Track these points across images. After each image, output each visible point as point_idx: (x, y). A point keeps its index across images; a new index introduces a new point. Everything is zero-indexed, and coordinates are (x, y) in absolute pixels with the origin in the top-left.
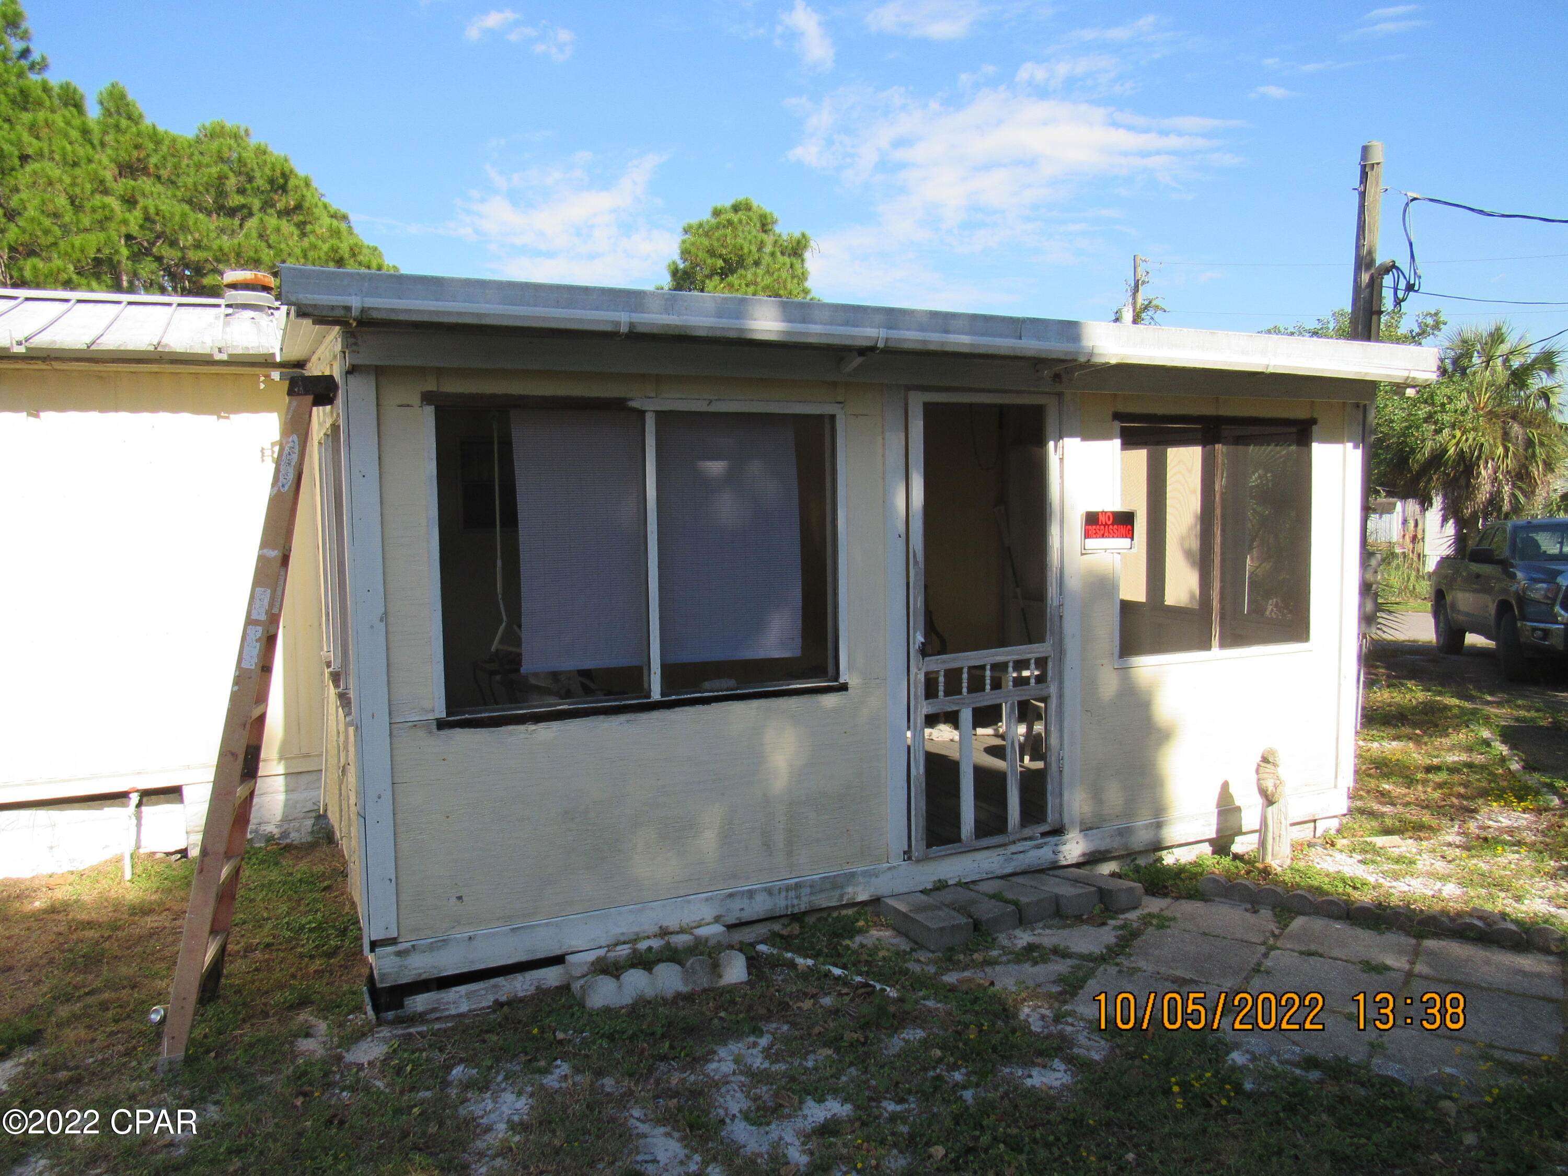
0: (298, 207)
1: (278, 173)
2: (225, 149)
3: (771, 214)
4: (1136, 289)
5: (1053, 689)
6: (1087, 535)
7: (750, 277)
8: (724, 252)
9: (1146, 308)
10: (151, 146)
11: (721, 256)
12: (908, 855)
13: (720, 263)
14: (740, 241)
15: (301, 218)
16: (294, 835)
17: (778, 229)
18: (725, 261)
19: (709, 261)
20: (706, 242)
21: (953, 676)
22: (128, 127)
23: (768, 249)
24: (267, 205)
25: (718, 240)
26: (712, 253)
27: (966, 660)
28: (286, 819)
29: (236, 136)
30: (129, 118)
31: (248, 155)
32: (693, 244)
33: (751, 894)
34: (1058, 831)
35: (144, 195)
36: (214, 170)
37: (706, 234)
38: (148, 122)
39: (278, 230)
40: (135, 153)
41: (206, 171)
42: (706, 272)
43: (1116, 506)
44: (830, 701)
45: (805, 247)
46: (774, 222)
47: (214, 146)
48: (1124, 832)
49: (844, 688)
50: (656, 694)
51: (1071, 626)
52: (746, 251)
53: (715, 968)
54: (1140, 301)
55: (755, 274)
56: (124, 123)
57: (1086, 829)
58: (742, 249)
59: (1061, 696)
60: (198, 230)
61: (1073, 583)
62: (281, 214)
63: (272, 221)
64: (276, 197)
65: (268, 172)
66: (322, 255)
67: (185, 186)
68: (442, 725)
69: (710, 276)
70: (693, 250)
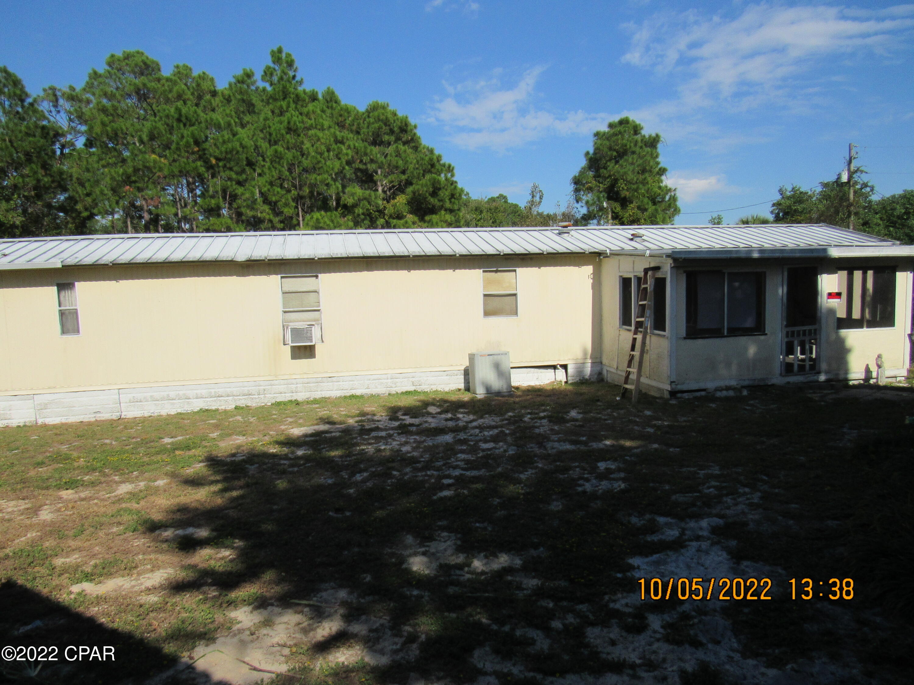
0: (412, 139)
1: (404, 124)
2: (381, 115)
3: (640, 125)
4: (850, 162)
5: (818, 337)
6: (828, 298)
7: (630, 160)
8: (617, 148)
9: (856, 172)
10: (346, 114)
11: (615, 150)
12: (781, 375)
13: (615, 153)
14: (624, 141)
15: (413, 144)
16: (592, 380)
17: (643, 132)
18: (617, 152)
19: (609, 153)
20: (608, 143)
21: (793, 332)
22: (336, 107)
23: (640, 144)
24: (398, 139)
25: (614, 142)
26: (610, 149)
27: (796, 329)
28: (591, 375)
29: (384, 108)
30: (336, 102)
31: (390, 116)
32: (601, 145)
33: (744, 380)
34: (819, 373)
35: (347, 139)
36: (376, 125)
37: (608, 139)
38: (343, 103)
39: (405, 151)
40: (340, 119)
41: (373, 126)
42: (608, 159)
43: (836, 290)
44: (762, 337)
45: (658, 141)
46: (642, 129)
47: (376, 113)
48: (837, 374)
49: (766, 334)
50: (726, 334)
51: (823, 321)
52: (628, 146)
53: (741, 392)
54: (852, 168)
55: (633, 158)
56: (334, 105)
57: (827, 373)
58: (626, 146)
59: (820, 339)
60: (372, 154)
61: (824, 311)
62: (405, 143)
63: (402, 147)
64: (402, 135)
65: (399, 124)
66: (426, 162)
67: (364, 133)
68: (685, 338)
69: (610, 160)
70: (601, 147)
